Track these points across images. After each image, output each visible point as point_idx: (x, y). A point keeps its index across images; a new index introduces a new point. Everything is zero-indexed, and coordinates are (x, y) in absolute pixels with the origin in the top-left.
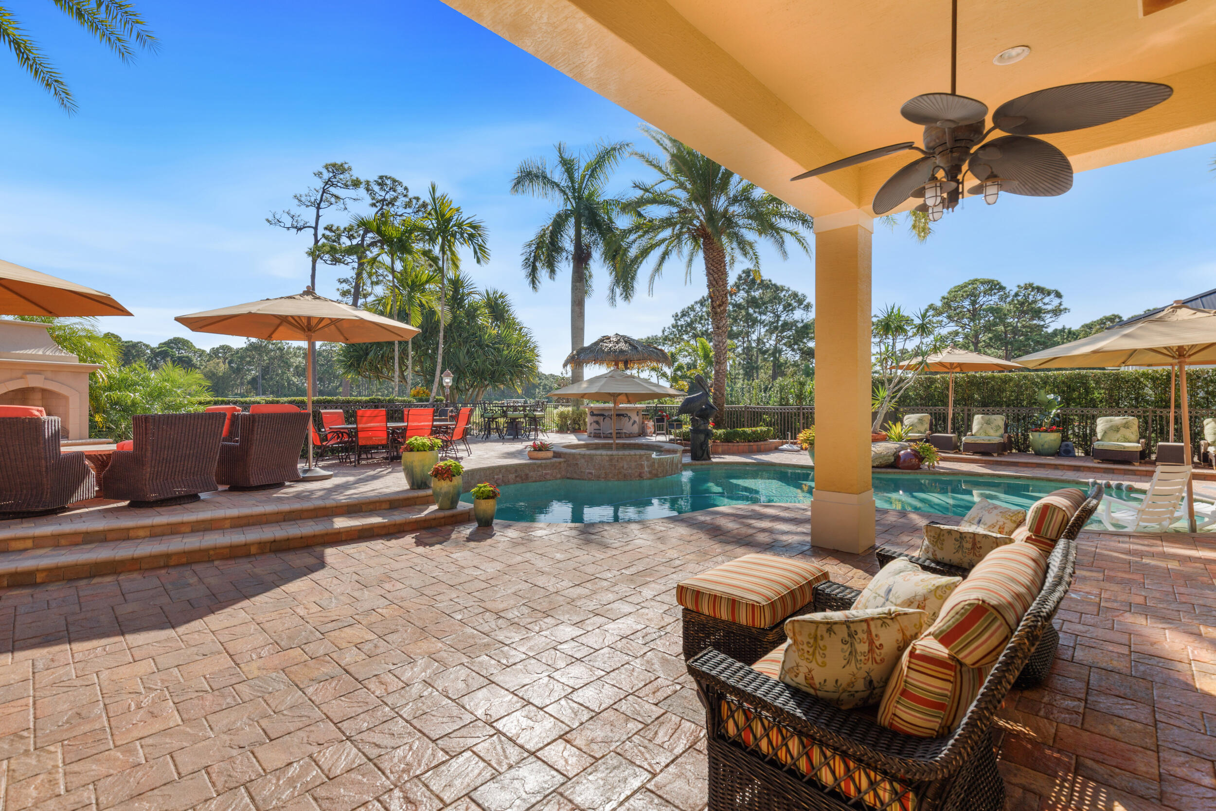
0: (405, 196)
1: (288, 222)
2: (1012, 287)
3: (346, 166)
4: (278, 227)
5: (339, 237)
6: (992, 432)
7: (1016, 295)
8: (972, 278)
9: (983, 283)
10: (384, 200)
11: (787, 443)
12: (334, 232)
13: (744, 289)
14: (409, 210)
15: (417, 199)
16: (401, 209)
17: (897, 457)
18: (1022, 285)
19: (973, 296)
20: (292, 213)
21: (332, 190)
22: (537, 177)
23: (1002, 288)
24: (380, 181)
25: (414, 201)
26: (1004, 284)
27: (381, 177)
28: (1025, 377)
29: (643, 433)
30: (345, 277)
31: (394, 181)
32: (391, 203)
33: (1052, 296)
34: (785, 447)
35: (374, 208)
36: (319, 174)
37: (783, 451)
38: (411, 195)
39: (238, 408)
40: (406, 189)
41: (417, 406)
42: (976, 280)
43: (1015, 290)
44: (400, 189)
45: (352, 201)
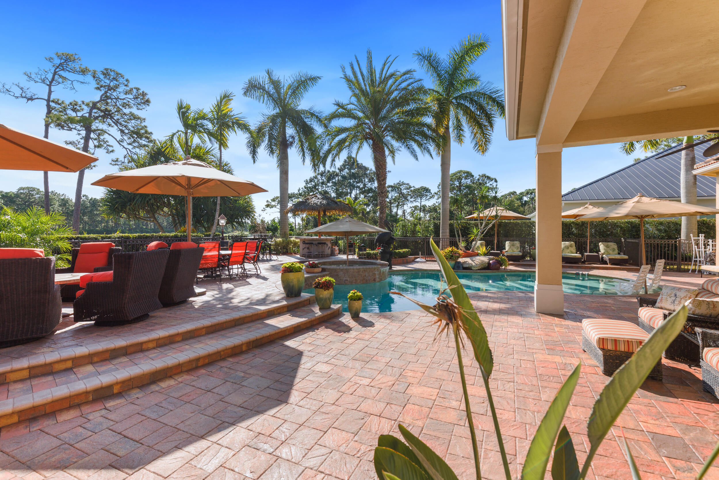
0: (126, 85)
1: (18, 92)
2: (476, 176)
3: (76, 57)
4: (7, 95)
5: (65, 109)
6: (515, 250)
7: (478, 180)
8: (459, 170)
9: (464, 173)
10: (109, 86)
11: (419, 258)
12: (59, 104)
13: (347, 168)
14: (131, 96)
15: (138, 89)
16: (122, 94)
17: (489, 264)
18: (481, 175)
19: (459, 179)
20: (21, 86)
21: (62, 73)
22: (259, 89)
23: (473, 176)
24: (105, 71)
25: (135, 91)
26: (473, 174)
27: (106, 69)
28: (524, 223)
29: (333, 254)
30: (71, 140)
31: (118, 74)
32: (114, 88)
33: (493, 181)
34: (418, 260)
35: (98, 91)
36: (50, 59)
37: (418, 262)
38: (131, 85)
39: (113, 244)
40: (127, 80)
41: (205, 239)
42: (461, 171)
43: (478, 177)
44: (121, 80)
45: (79, 83)
